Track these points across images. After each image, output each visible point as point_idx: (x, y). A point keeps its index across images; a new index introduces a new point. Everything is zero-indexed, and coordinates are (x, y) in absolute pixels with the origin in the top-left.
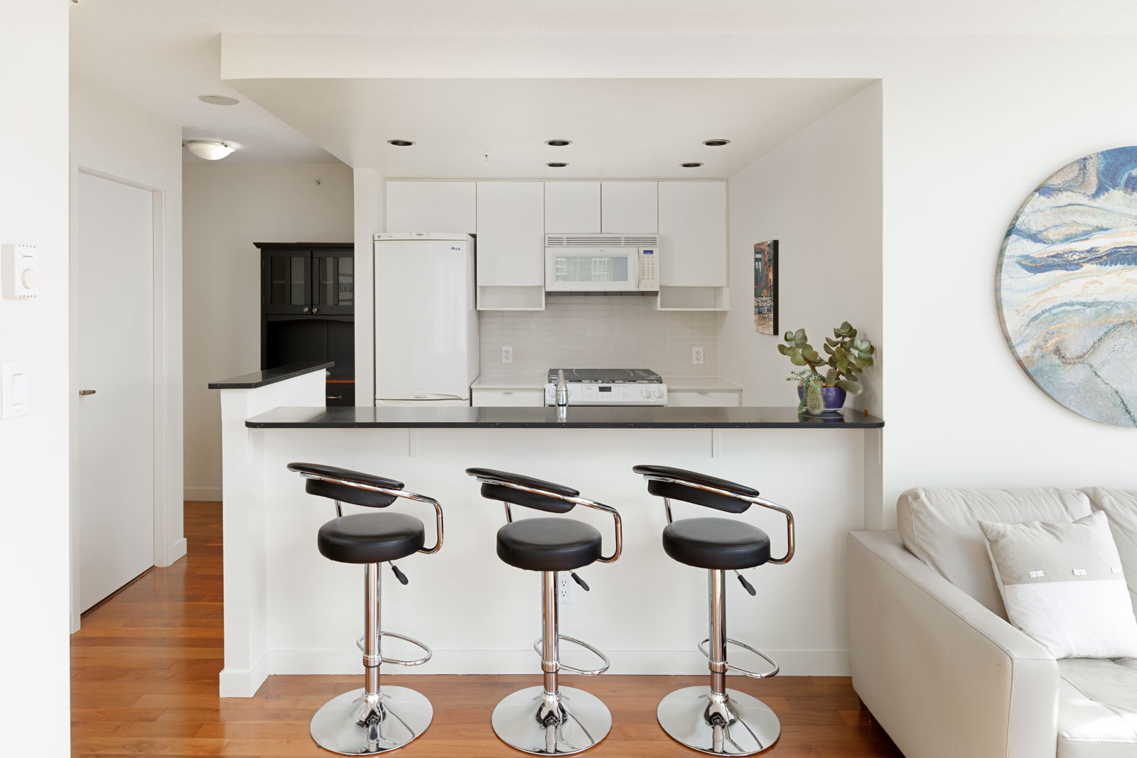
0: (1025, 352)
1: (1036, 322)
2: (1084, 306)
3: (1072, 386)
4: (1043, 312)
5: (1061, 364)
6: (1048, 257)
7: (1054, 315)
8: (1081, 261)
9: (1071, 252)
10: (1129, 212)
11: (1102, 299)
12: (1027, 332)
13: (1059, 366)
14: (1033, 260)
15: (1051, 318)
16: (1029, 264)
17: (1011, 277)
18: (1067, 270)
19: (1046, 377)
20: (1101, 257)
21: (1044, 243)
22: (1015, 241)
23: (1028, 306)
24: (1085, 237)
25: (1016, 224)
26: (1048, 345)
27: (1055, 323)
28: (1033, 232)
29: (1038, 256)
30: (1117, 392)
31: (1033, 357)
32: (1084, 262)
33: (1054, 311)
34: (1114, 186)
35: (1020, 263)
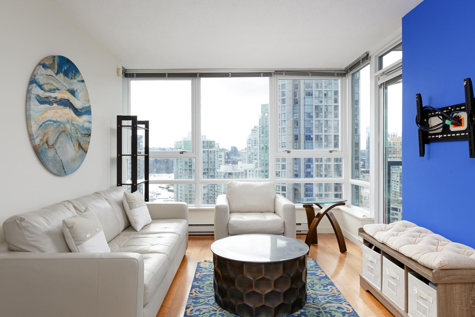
0: (38, 142)
1: (41, 128)
2: (54, 122)
3: (51, 158)
4: (43, 123)
5: (48, 148)
6: (45, 97)
7: (46, 125)
8: (53, 102)
9: (51, 97)
10: (64, 85)
11: (58, 120)
12: (38, 132)
13: (47, 149)
14: (41, 98)
15: (45, 126)
16: (39, 99)
17: (34, 105)
18: (50, 105)
19: (44, 154)
20: (58, 102)
21: (44, 91)
22: (35, 87)
23: (39, 120)
24: (54, 92)
25: (36, 78)
26: (44, 139)
27: (46, 129)
28: (40, 84)
29: (41, 96)
30: (61, 160)
31: (40, 144)
32: (54, 103)
33: (46, 123)
34: (61, 72)
35: (36, 98)
